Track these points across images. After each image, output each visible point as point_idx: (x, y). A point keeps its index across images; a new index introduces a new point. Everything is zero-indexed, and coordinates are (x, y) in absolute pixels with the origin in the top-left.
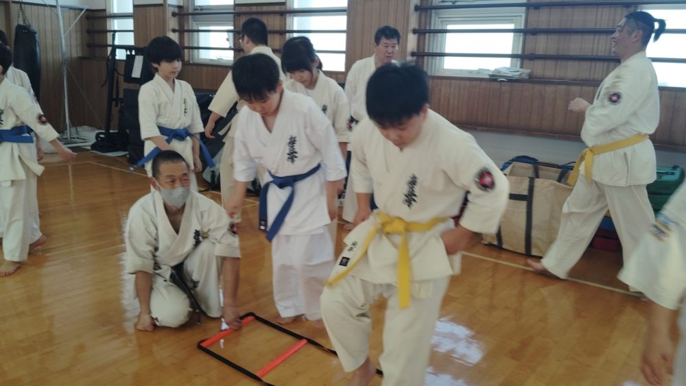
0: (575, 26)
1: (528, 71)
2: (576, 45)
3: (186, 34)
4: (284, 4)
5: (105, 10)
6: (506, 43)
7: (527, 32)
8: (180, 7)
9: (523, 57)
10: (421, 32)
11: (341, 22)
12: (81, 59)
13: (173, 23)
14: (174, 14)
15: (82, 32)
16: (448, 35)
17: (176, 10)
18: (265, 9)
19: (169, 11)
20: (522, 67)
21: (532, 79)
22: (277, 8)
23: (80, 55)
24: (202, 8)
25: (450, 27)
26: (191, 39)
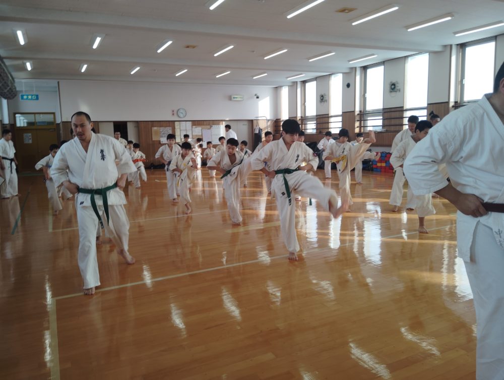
0: (393, 117)
1: (385, 129)
2: (393, 122)
3: (303, 125)
4: (328, 114)
6: (380, 123)
7: (383, 119)
8: (302, 117)
9: (383, 126)
10: (360, 121)
11: (340, 119)
14: (300, 119)
16: (368, 121)
18: (324, 116)
20: (383, 128)
21: (387, 131)
22: (327, 116)
24: (308, 117)
25: (368, 119)
26: (305, 127)
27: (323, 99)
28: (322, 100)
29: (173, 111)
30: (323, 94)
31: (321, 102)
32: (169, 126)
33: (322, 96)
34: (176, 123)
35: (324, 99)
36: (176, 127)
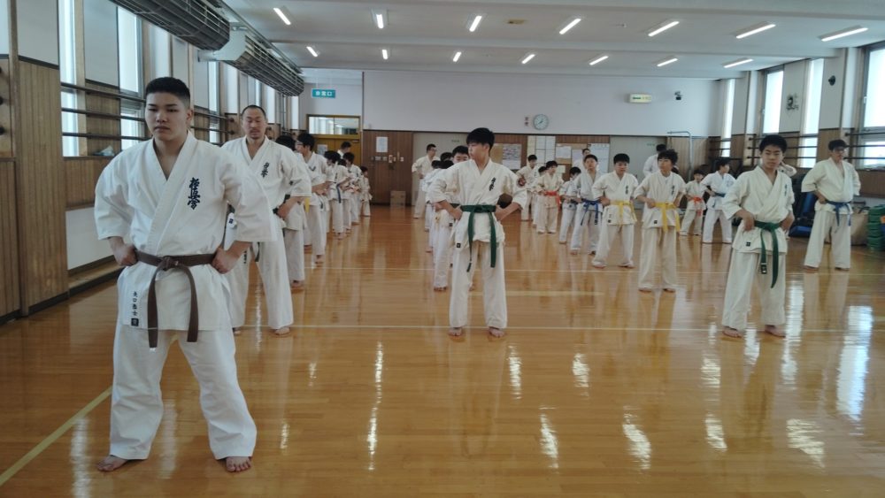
4: (798, 132)
5: (720, 137)
8: (755, 135)
11: (814, 141)
12: (703, 165)
13: (749, 144)
14: (750, 139)
15: (706, 150)
16: (867, 148)
17: (752, 137)
19: (747, 138)
22: (796, 135)
23: (704, 163)
25: (868, 143)
27: (792, 103)
28: (790, 105)
29: (527, 119)
30: (792, 94)
31: (789, 109)
32: (518, 143)
33: (791, 99)
34: (530, 138)
35: (794, 104)
36: (529, 144)
